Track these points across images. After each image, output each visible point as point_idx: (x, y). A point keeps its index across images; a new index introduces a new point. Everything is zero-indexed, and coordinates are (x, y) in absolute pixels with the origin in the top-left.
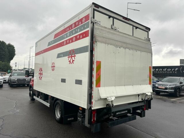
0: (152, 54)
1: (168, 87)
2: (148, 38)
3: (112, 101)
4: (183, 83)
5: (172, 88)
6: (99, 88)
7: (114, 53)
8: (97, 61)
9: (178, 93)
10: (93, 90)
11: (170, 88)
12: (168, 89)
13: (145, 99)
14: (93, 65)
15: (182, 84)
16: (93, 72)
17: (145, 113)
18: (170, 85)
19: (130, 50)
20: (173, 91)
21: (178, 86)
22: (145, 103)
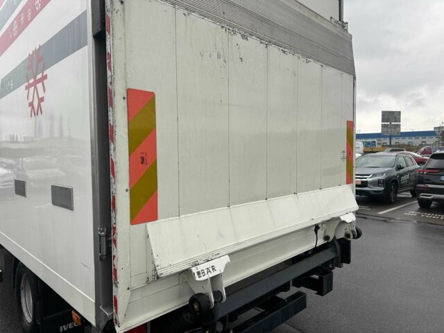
0: (355, 78)
1: (369, 179)
2: (340, 20)
3: (214, 279)
4: (403, 168)
5: (379, 183)
6: (149, 225)
7: (219, 56)
8: (129, 91)
9: (392, 194)
10: (115, 241)
11: (373, 183)
12: (369, 185)
13: (335, 237)
14: (110, 108)
15: (401, 171)
16: (112, 147)
17: (332, 279)
18: (374, 175)
19: (284, 52)
20: (382, 189)
21: (394, 177)
22: (336, 251)
